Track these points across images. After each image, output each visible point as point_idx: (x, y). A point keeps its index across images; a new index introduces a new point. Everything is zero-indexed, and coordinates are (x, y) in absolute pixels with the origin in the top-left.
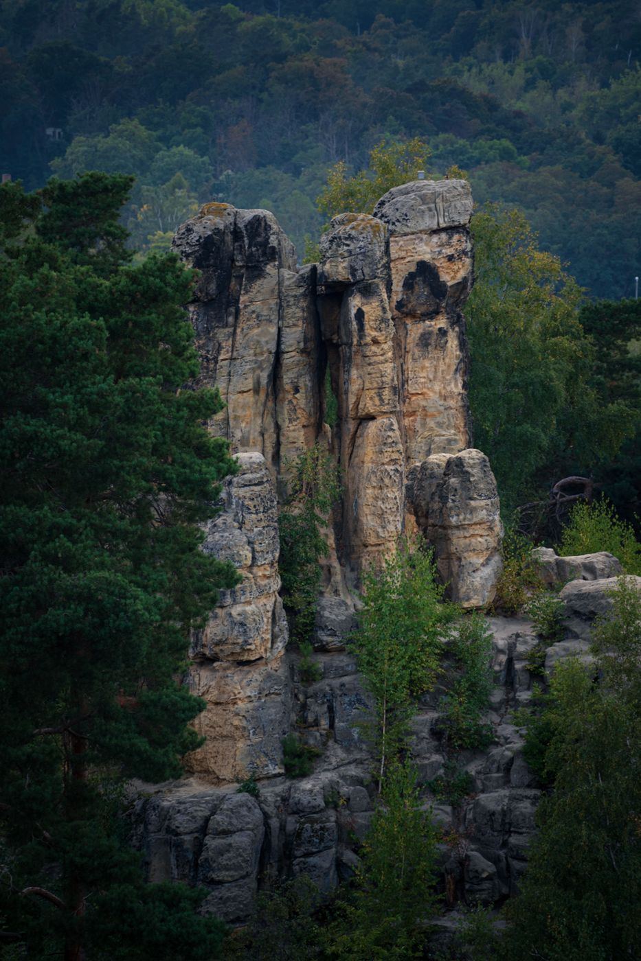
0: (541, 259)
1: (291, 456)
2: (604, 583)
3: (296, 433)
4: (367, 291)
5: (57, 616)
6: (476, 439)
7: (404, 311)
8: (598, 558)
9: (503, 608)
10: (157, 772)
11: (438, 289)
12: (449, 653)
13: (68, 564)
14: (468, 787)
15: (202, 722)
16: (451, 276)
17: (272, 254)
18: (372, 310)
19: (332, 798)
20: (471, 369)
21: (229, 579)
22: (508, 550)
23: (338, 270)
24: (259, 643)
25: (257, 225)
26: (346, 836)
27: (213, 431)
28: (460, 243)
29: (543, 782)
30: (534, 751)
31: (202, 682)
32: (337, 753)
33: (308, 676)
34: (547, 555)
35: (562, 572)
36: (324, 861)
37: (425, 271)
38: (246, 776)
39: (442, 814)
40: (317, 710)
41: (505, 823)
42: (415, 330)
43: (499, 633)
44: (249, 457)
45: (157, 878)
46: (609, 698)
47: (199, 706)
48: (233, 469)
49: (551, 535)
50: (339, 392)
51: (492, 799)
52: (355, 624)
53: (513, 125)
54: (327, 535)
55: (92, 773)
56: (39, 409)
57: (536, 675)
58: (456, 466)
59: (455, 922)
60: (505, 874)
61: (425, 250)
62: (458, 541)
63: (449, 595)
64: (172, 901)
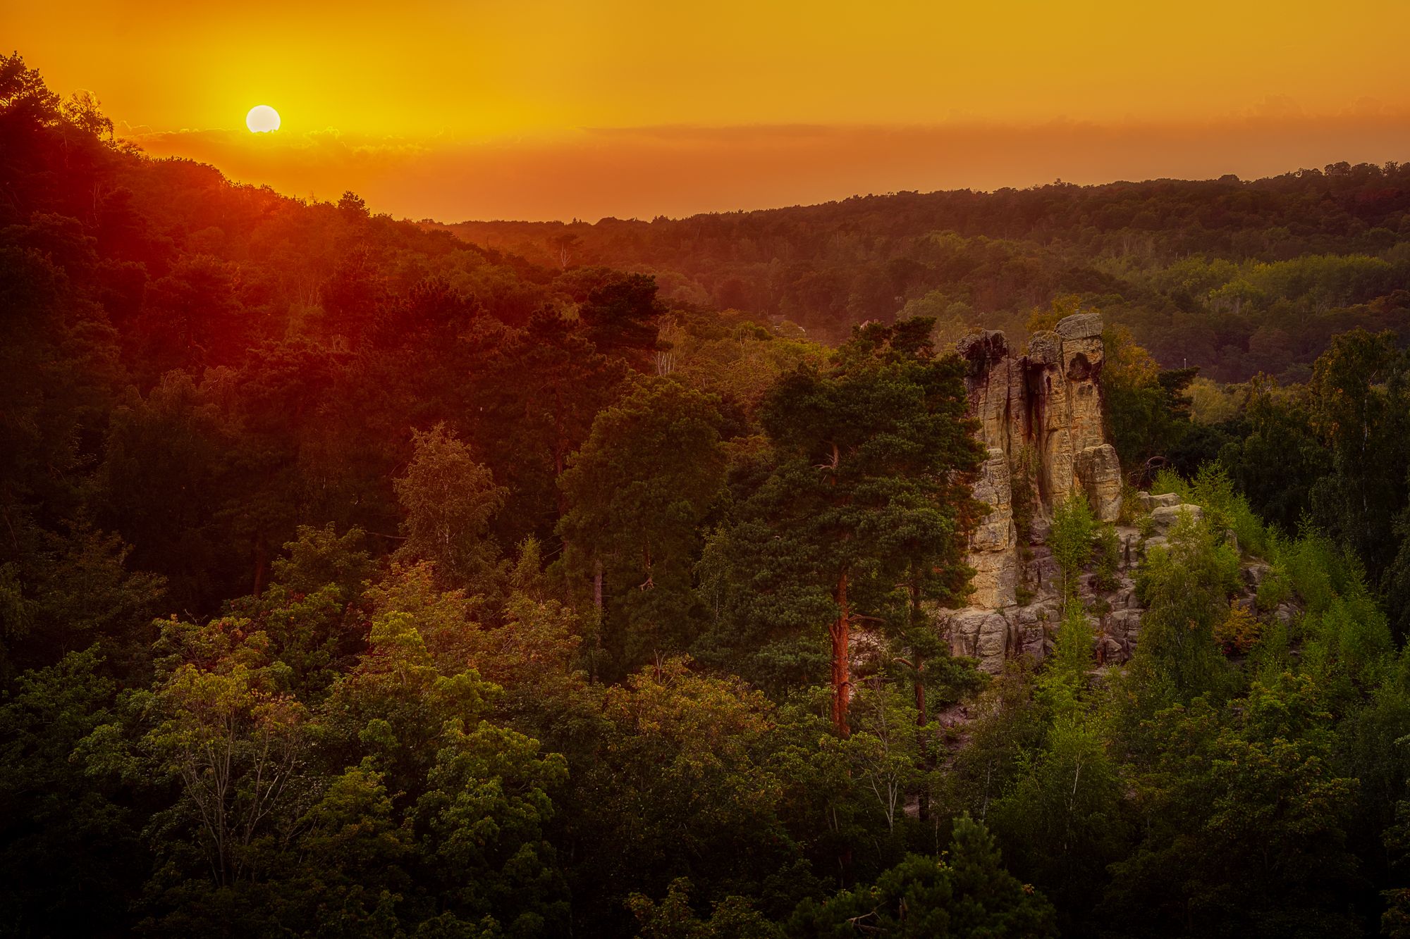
0: (1137, 350)
1: (1016, 451)
2: (1173, 508)
3: (1018, 438)
4: (1052, 368)
5: (903, 530)
6: (1108, 439)
7: (1071, 377)
8: (1170, 496)
9: (1124, 522)
10: (953, 604)
11: (1087, 367)
12: (1097, 545)
13: (909, 505)
14: (1108, 609)
15: (975, 581)
16: (1093, 360)
17: (1005, 352)
18: (1054, 377)
19: (1040, 616)
20: (1106, 405)
21: (987, 511)
22: (1126, 493)
23: (1038, 358)
24: (1002, 544)
25: (997, 339)
26: (1048, 634)
27: (977, 438)
28: (1097, 344)
29: (1144, 606)
30: (1140, 591)
31: (975, 561)
32: (1042, 594)
33: (1028, 557)
34: (1144, 495)
35: (1153, 504)
36: (1038, 645)
37: (1081, 358)
38: (998, 606)
39: (1096, 622)
40: (1032, 573)
41: (1126, 626)
42: (1076, 387)
43: (1122, 534)
44: (995, 451)
45: (956, 654)
46: (1176, 564)
47: (974, 573)
48: (988, 457)
49: (1146, 484)
50: (1039, 417)
51: (1119, 614)
52: (1050, 531)
53: (1122, 287)
54: (1035, 488)
55: (923, 605)
56: (893, 430)
57: (1140, 554)
58: (1099, 453)
59: (1103, 672)
60: (1126, 649)
61: (1080, 348)
62: (1100, 489)
63: (1096, 517)
64: (965, 665)
